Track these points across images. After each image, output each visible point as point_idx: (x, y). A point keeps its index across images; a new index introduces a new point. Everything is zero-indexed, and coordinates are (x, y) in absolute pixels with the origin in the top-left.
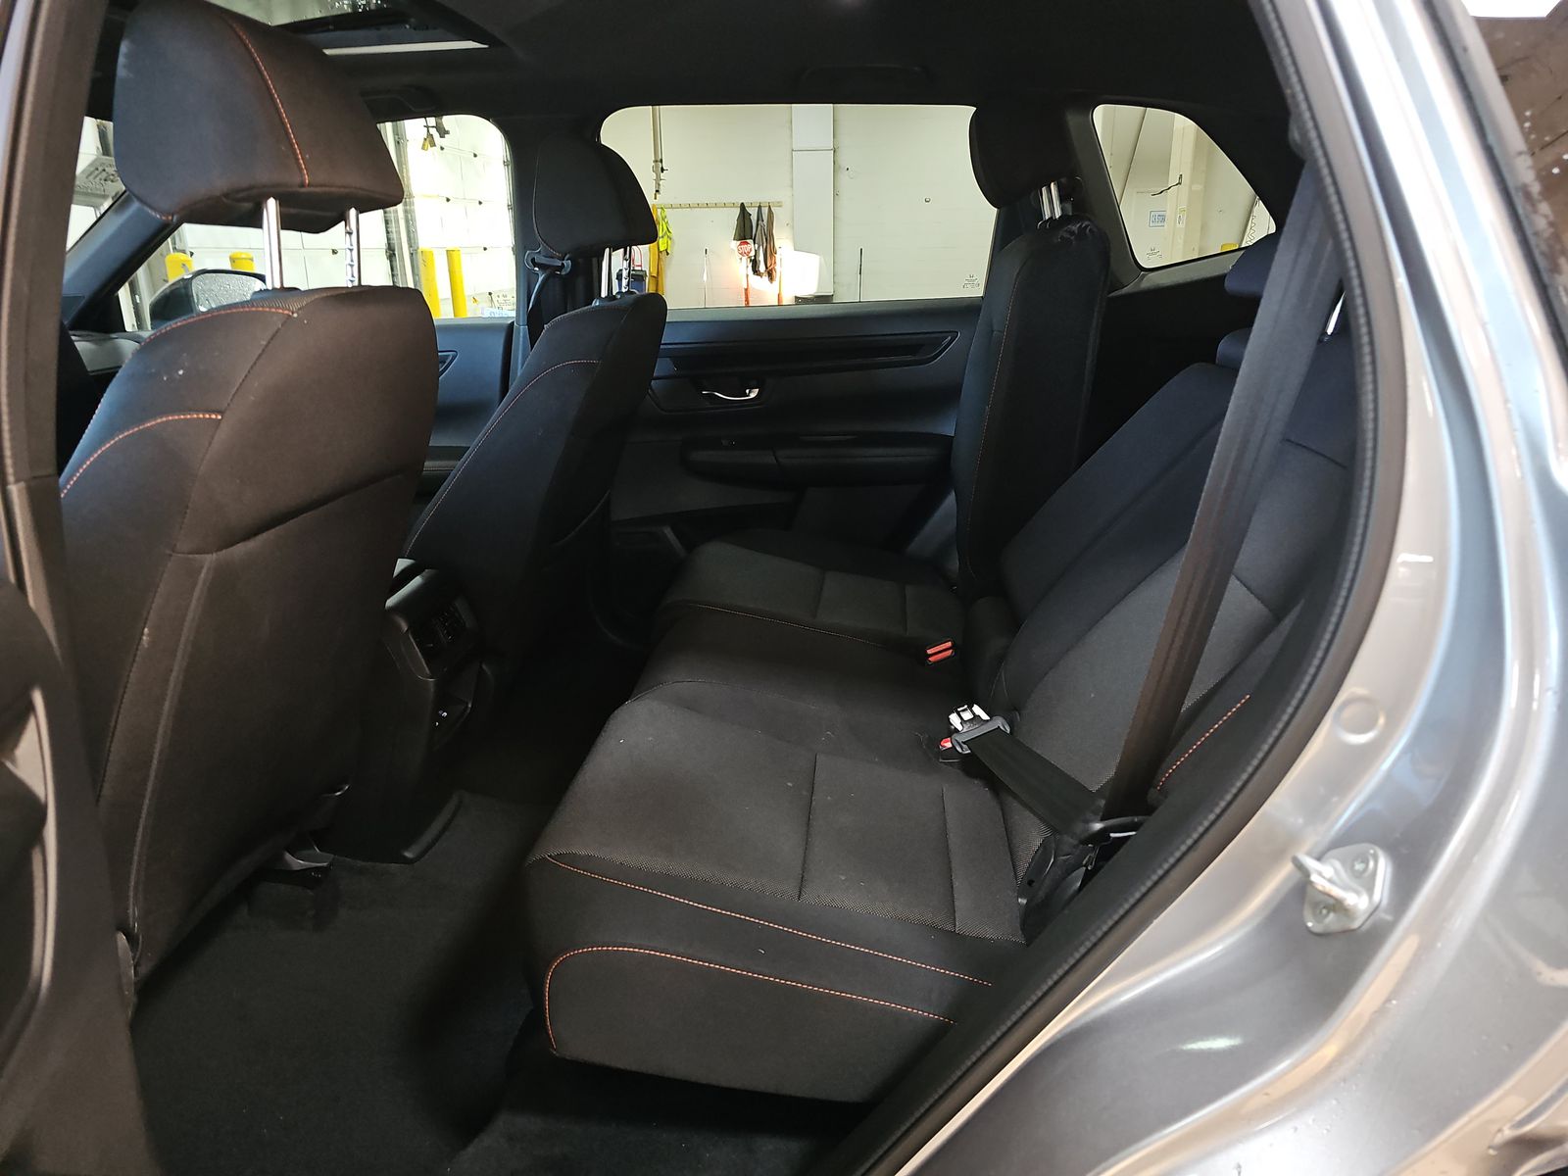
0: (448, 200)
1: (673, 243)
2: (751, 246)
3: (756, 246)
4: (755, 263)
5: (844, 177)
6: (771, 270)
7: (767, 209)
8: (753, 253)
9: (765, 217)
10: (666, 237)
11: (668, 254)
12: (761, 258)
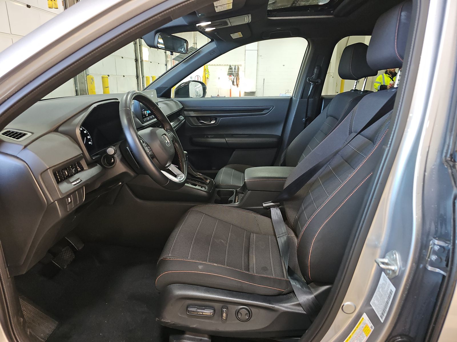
0: (151, 62)
1: (210, 76)
2: (232, 77)
3: (234, 77)
4: (233, 82)
5: (260, 58)
6: (238, 84)
7: (237, 66)
8: (233, 79)
9: (237, 69)
10: (208, 74)
11: (208, 79)
12: (235, 81)
